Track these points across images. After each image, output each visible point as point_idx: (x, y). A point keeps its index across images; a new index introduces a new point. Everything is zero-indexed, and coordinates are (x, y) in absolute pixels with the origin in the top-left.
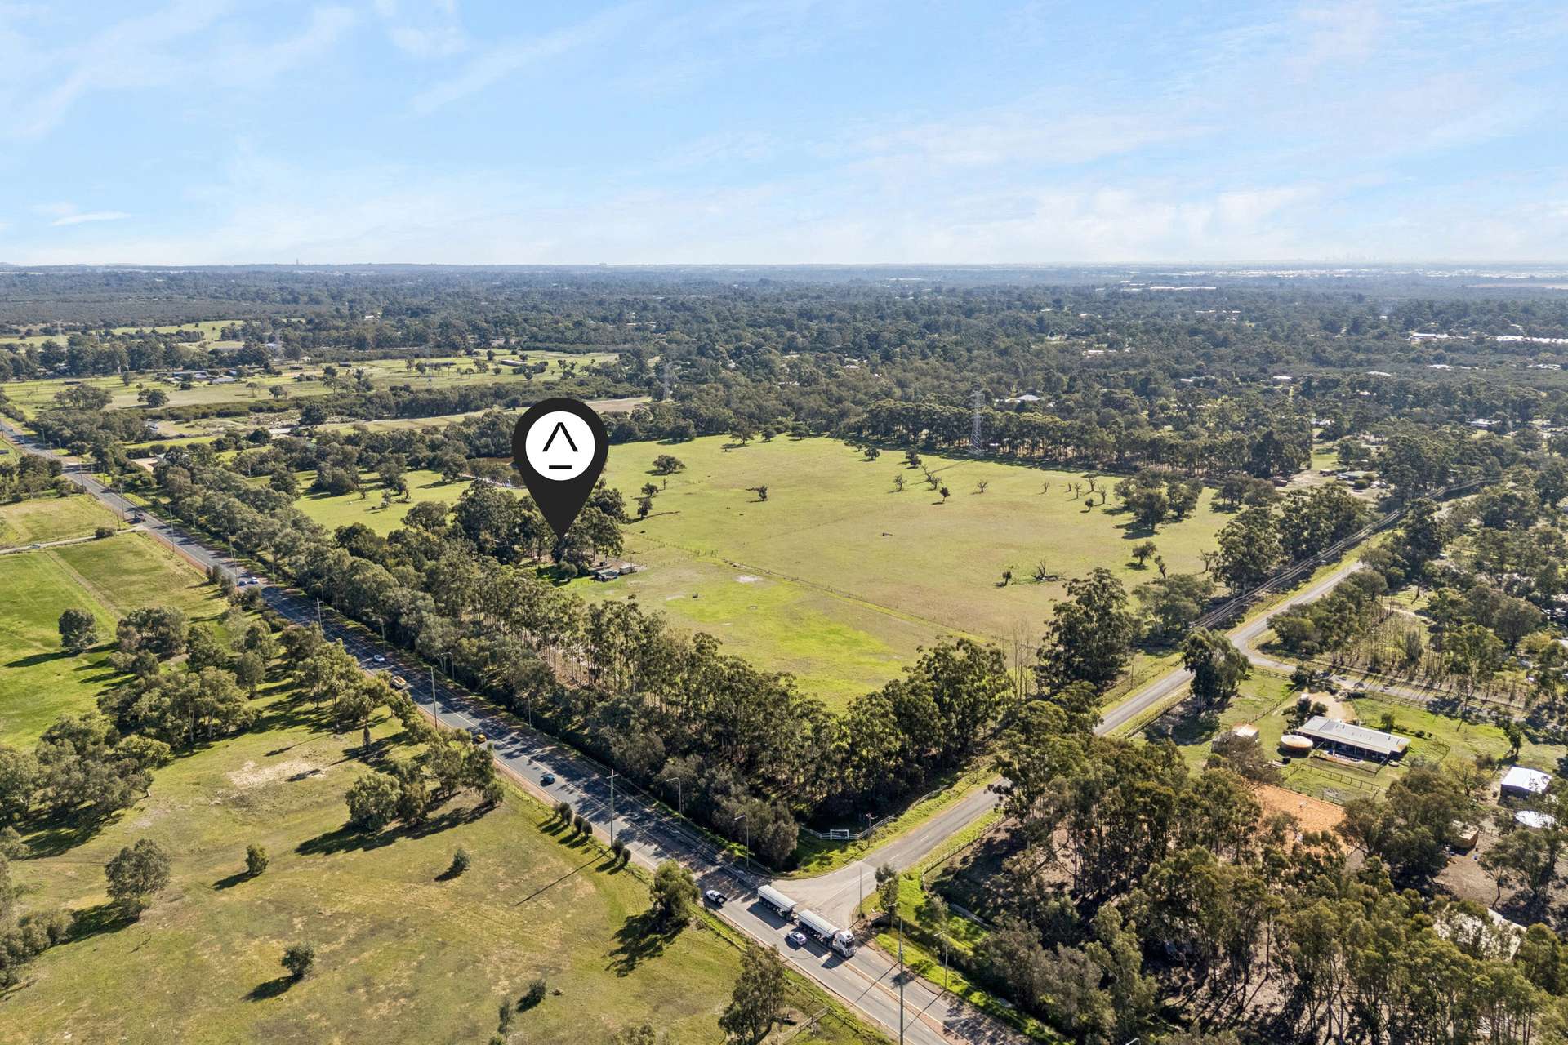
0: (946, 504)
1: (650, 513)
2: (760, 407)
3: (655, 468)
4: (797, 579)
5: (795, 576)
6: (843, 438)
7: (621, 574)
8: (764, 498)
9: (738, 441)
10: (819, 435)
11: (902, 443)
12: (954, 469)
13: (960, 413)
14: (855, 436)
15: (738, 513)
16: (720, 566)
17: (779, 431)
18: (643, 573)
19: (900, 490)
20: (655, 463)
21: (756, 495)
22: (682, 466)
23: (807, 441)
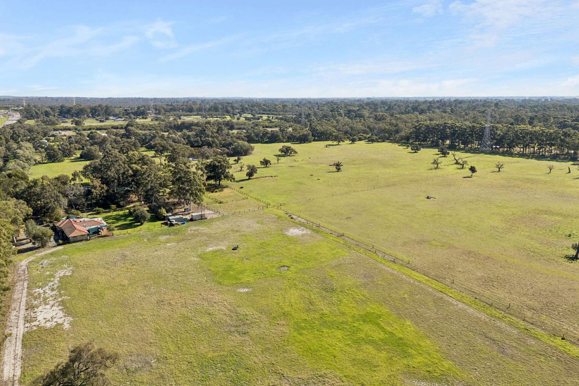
0: (474, 178)
1: (255, 175)
2: (351, 128)
3: (280, 153)
4: (343, 235)
5: (342, 232)
6: (397, 143)
7: (192, 220)
8: (339, 170)
9: (335, 143)
10: (383, 141)
11: (434, 145)
12: (473, 158)
13: (473, 126)
14: (405, 141)
15: (316, 179)
16: (279, 217)
17: (360, 139)
18: (212, 220)
19: (437, 168)
20: (280, 150)
21: (334, 168)
22: (296, 152)
23: (375, 144)
